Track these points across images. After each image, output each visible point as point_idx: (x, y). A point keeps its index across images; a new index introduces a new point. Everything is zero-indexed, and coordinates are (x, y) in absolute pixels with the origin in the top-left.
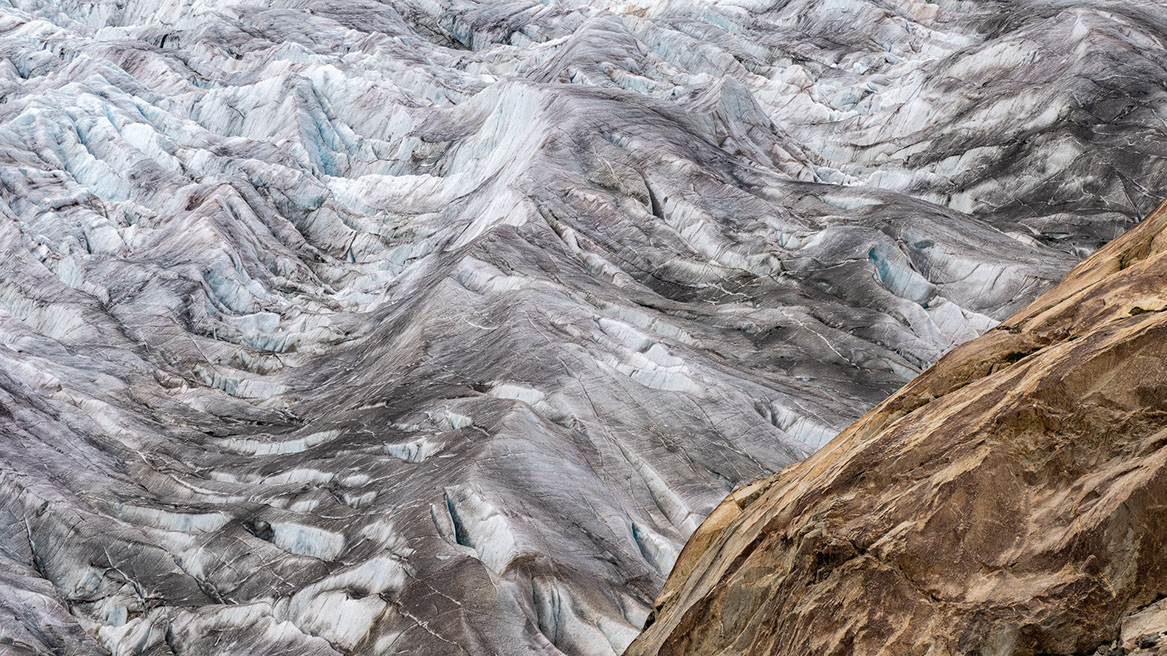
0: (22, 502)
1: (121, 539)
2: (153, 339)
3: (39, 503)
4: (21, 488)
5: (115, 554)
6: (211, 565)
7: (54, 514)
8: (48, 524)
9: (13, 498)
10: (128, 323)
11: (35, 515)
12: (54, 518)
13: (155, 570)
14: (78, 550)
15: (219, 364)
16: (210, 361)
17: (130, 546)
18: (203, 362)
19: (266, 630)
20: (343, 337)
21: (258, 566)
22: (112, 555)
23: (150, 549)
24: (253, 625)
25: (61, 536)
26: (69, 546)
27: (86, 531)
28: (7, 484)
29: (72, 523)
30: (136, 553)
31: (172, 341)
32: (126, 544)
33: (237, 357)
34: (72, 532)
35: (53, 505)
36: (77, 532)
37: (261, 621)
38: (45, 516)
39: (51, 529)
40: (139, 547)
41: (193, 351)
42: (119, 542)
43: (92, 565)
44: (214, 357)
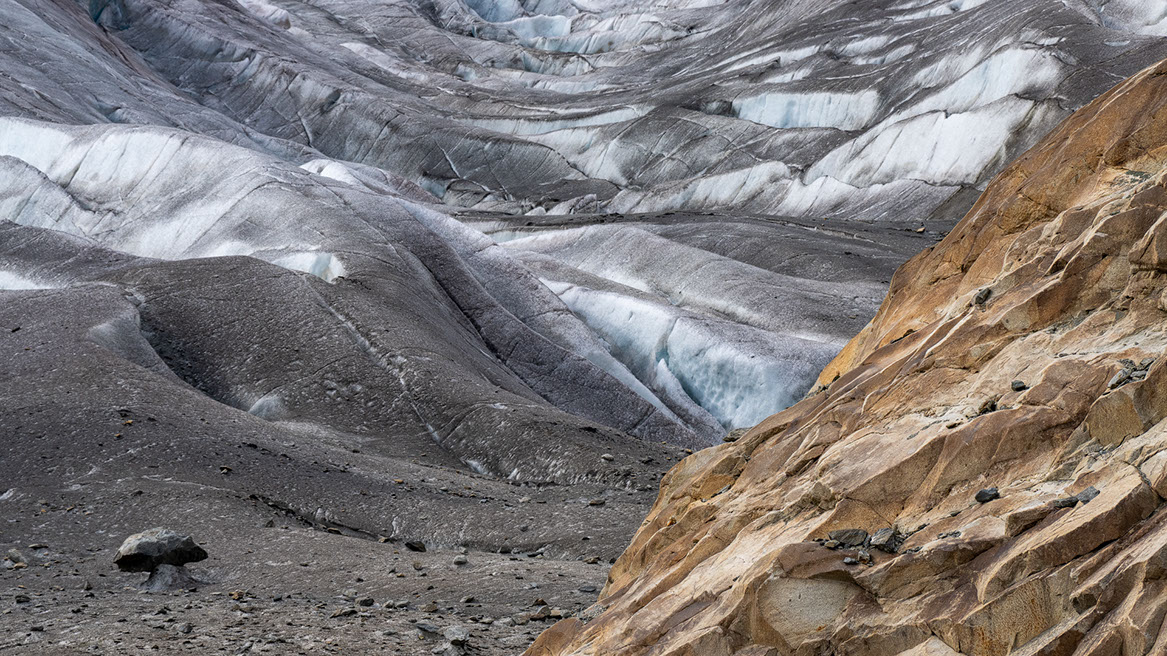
0: (294, 95)
1: (471, 137)
2: (385, 31)
3: (324, 93)
4: (292, 75)
5: (463, 158)
6: (635, 162)
7: (351, 108)
8: (342, 122)
9: (278, 90)
10: (343, 14)
11: (318, 111)
12: (351, 112)
13: (534, 179)
14: (397, 156)
15: (493, 66)
16: (477, 60)
17: (487, 147)
18: (469, 62)
19: (782, 199)
20: (684, 33)
21: (725, 150)
22: (459, 162)
23: (523, 149)
24: (754, 197)
25: (367, 137)
26: (382, 151)
27: (411, 128)
28: (266, 71)
29: (385, 117)
30: (500, 156)
31: (416, 34)
32: (481, 144)
33: (519, 60)
34: (386, 130)
35: (349, 96)
36: (395, 128)
37: (770, 189)
38: (336, 111)
39: (347, 130)
40: (504, 147)
41: (448, 48)
42: (469, 141)
43: (425, 174)
44: (484, 56)
